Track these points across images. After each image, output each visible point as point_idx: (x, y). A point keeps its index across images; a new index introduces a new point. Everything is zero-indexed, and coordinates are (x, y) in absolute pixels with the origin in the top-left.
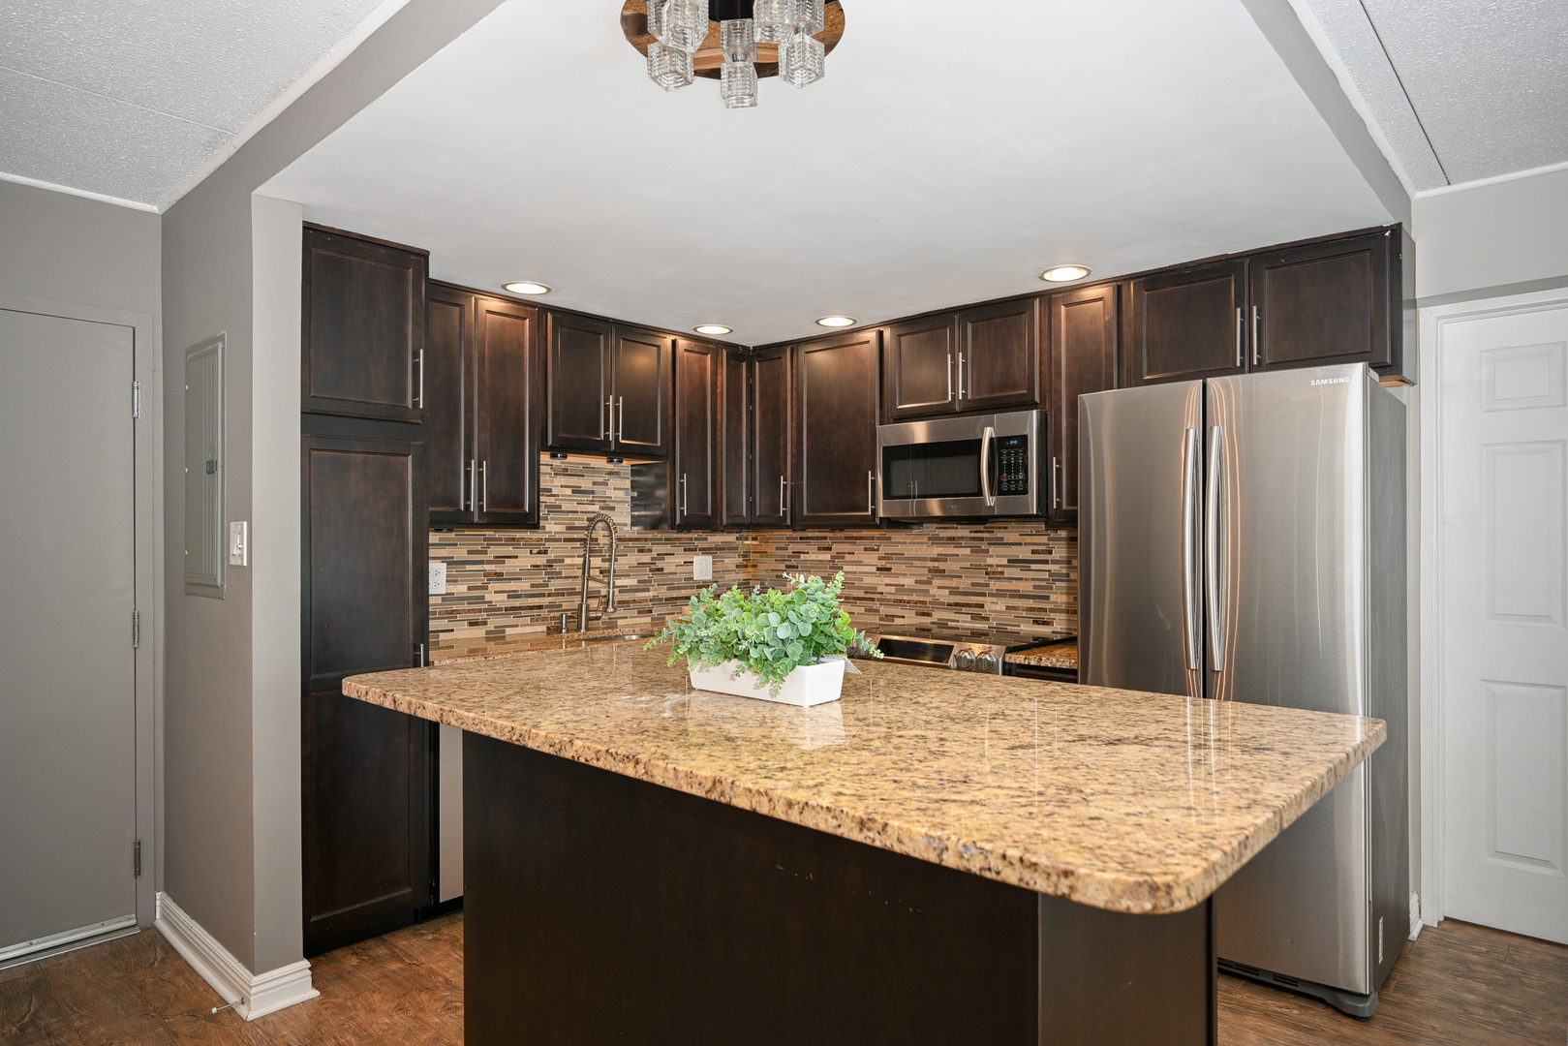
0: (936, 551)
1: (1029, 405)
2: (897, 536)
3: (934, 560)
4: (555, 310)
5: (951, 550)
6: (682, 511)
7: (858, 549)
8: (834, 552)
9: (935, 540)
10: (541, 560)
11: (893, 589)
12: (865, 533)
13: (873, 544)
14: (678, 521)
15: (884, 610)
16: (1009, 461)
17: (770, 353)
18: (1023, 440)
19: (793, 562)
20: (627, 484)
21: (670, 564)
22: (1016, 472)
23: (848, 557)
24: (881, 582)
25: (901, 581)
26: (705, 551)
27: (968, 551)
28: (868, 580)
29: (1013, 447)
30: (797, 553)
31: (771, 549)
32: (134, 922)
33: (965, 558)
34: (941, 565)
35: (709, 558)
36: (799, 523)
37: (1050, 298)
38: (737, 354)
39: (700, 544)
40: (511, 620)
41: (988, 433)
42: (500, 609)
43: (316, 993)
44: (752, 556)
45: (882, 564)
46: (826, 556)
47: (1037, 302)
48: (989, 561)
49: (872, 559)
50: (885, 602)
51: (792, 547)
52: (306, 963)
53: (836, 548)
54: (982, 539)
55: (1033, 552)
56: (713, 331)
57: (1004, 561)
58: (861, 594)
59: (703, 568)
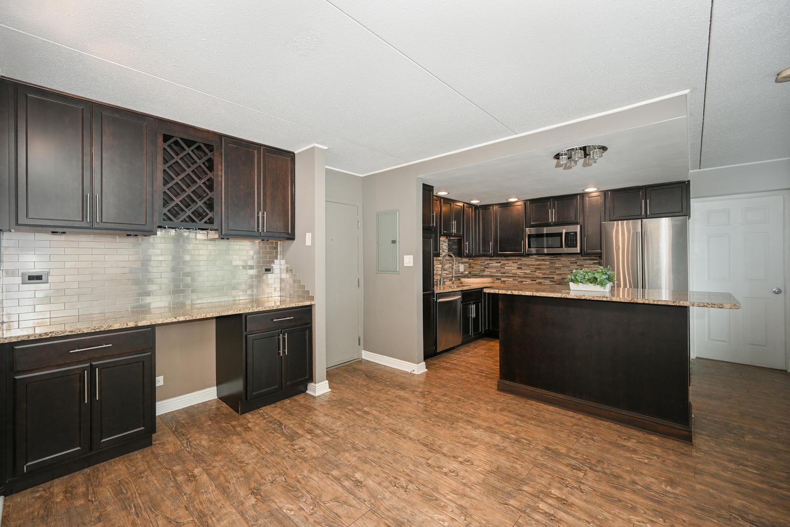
0: (538, 263)
1: (577, 223)
2: (523, 259)
3: (536, 265)
4: (443, 198)
5: (543, 263)
6: (467, 252)
7: (510, 263)
8: (502, 263)
9: (537, 260)
11: (523, 274)
12: (513, 258)
13: (516, 261)
14: (465, 255)
15: (519, 280)
16: (571, 239)
17: (485, 207)
18: (576, 233)
19: (487, 266)
20: (447, 244)
21: (455, 267)
22: (573, 241)
23: (506, 265)
24: (519, 272)
25: (525, 271)
26: (462, 263)
27: (549, 263)
28: (513, 271)
29: (572, 235)
30: (488, 264)
31: (479, 262)
32: (359, 357)
33: (548, 265)
34: (540, 267)
35: (463, 265)
36: (496, 255)
37: (583, 195)
38: (476, 207)
39: (461, 261)
41: (564, 231)
43: (427, 370)
44: (472, 265)
45: (519, 266)
46: (499, 265)
47: (578, 196)
48: (556, 265)
49: (516, 265)
50: (520, 277)
51: (486, 262)
52: (424, 363)
53: (502, 262)
54: (553, 259)
55: (571, 263)
56: (475, 202)
57: (561, 266)
58: (511, 275)
59: (462, 268)
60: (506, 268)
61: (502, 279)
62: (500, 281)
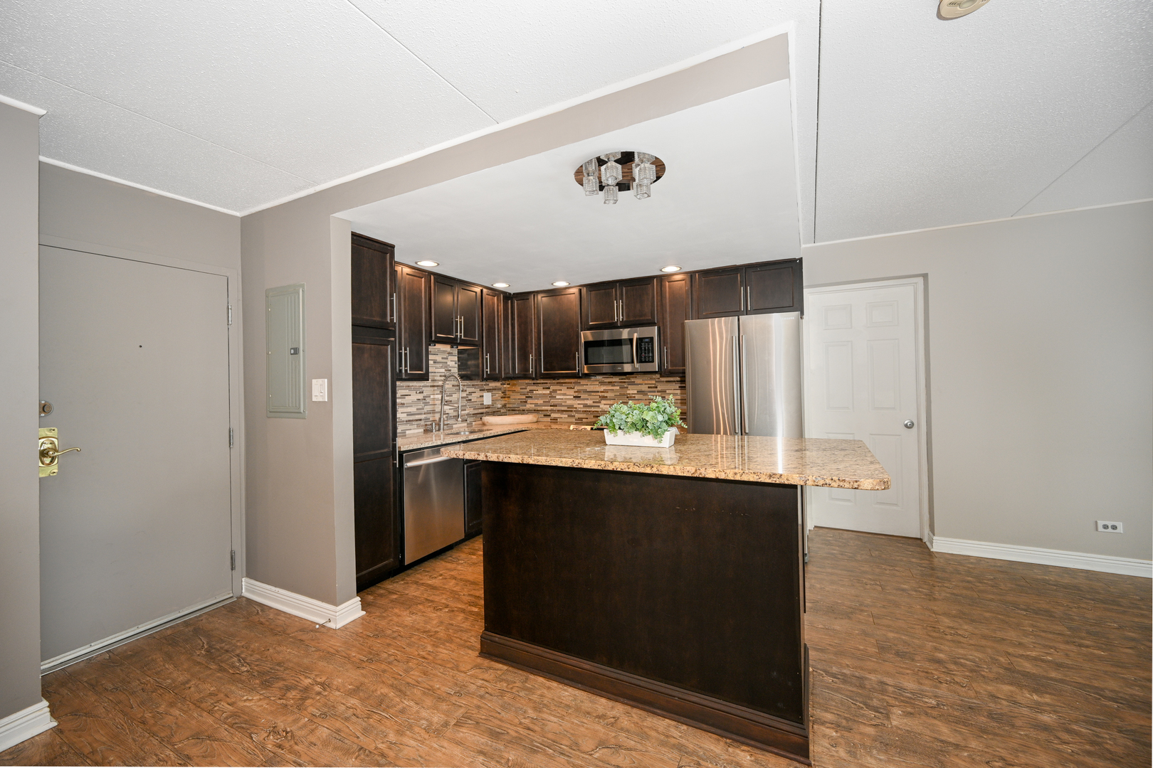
0: (603, 388)
1: (653, 324)
2: (583, 382)
3: (602, 392)
4: (435, 274)
5: (610, 388)
6: (487, 372)
7: (564, 389)
8: (551, 390)
9: (602, 383)
10: (421, 396)
11: (582, 406)
12: (567, 381)
13: (572, 386)
14: (485, 376)
15: (577, 416)
16: (645, 348)
18: (652, 339)
19: (530, 395)
20: (456, 359)
21: (474, 397)
22: (649, 353)
23: (558, 392)
24: (576, 403)
25: (586, 402)
26: (489, 390)
27: (618, 388)
28: (569, 402)
29: (647, 342)
30: (531, 391)
31: (518, 388)
32: (231, 595)
33: (617, 391)
34: (605, 394)
35: (490, 394)
36: (539, 376)
37: (661, 278)
38: (507, 297)
39: (486, 387)
40: (408, 426)
41: (635, 336)
42: (403, 421)
43: (364, 613)
44: (507, 393)
45: (576, 394)
46: (548, 392)
47: (655, 280)
48: (628, 392)
49: (571, 392)
50: (577, 412)
51: (529, 388)
52: (359, 599)
53: (552, 388)
54: (625, 382)
55: (649, 387)
56: (500, 286)
57: (636, 392)
58: (565, 408)
59: (487, 399)
60: (558, 397)
61: (553, 415)
62: (548, 419)
